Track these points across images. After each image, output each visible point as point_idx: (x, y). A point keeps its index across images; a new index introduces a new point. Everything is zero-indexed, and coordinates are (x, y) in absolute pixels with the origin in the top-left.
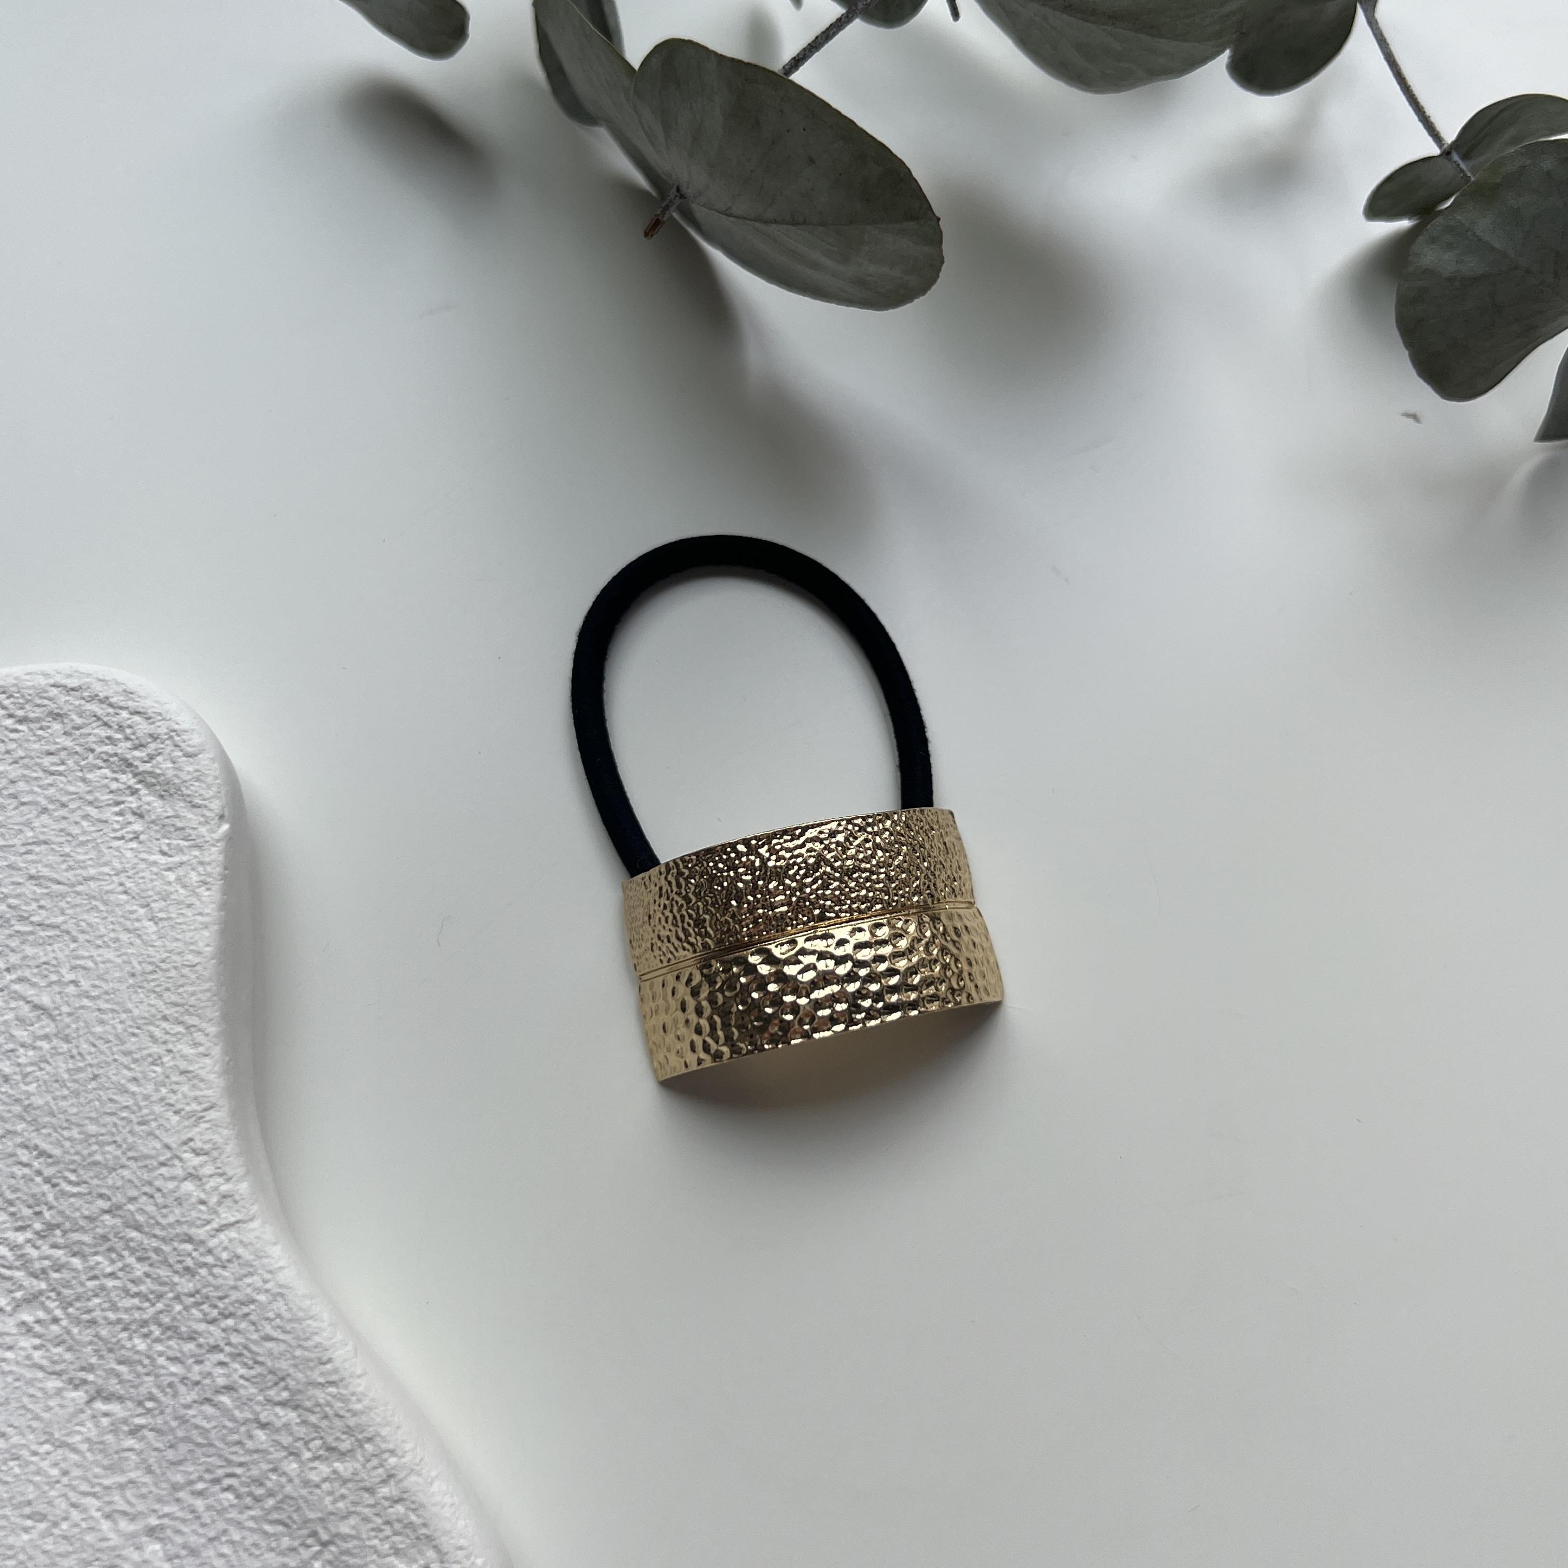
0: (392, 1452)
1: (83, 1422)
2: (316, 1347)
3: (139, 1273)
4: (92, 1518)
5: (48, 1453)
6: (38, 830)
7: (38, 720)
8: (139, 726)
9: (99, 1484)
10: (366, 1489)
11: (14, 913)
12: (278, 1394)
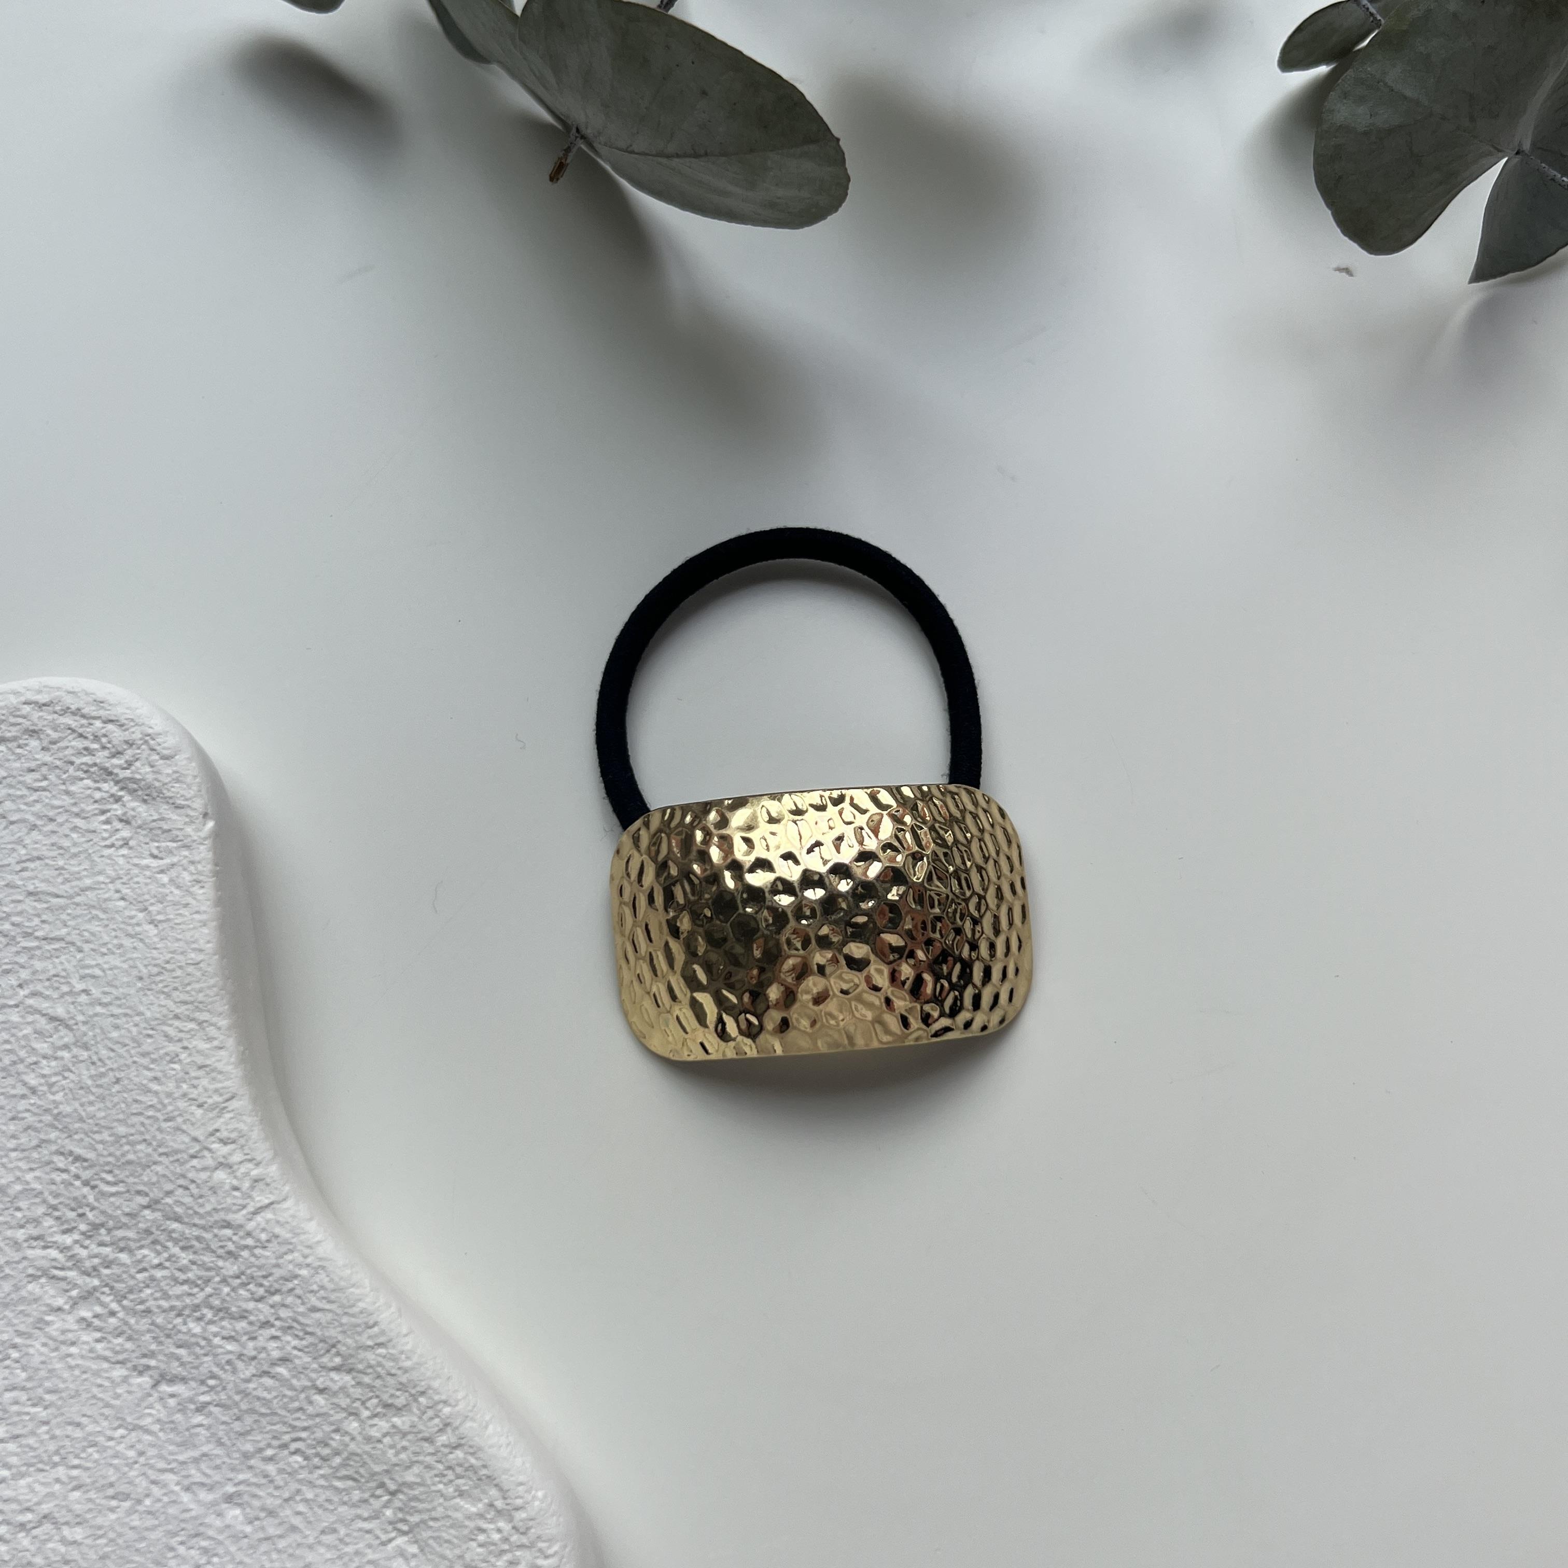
0: (445, 1402)
1: (151, 1404)
2: (361, 1312)
3: (185, 1262)
4: (172, 1492)
5: (123, 1437)
6: (29, 847)
7: (15, 739)
8: (115, 734)
9: (176, 1460)
10: (426, 1439)
11: (19, 930)
12: (331, 1360)
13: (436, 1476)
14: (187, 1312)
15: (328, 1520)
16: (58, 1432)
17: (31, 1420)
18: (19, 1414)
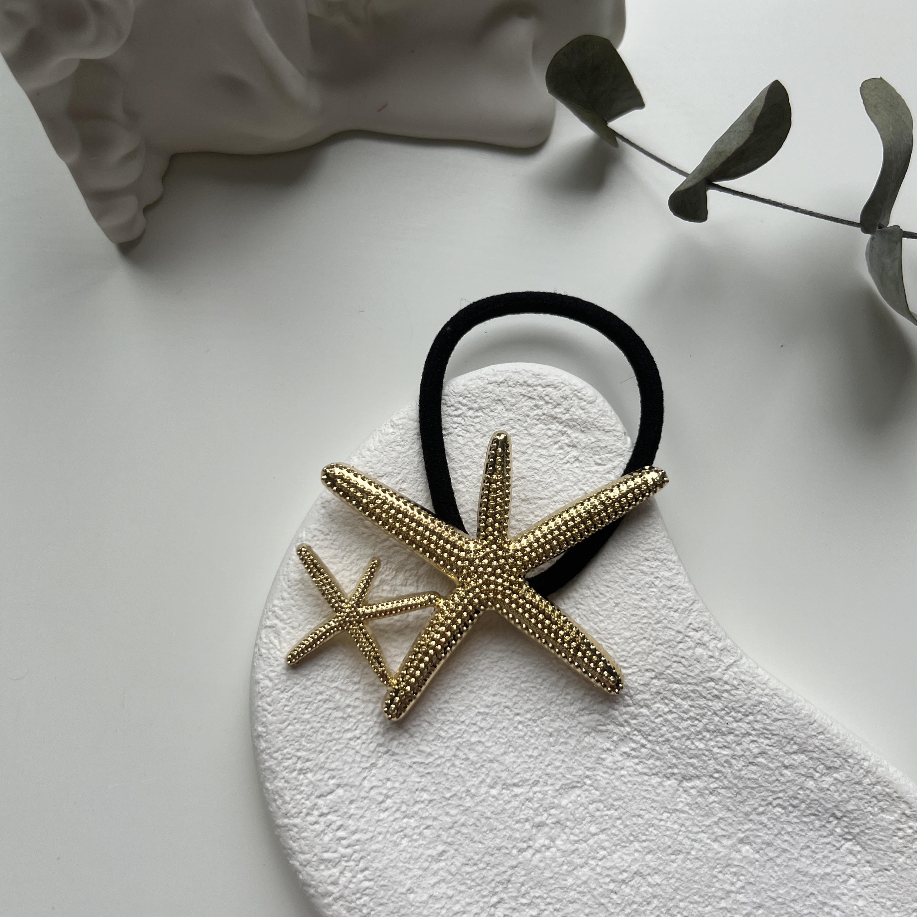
13: (866, 803)
14: (692, 737)
15: (803, 842)
16: (628, 823)
17: (610, 818)
18: (602, 816)
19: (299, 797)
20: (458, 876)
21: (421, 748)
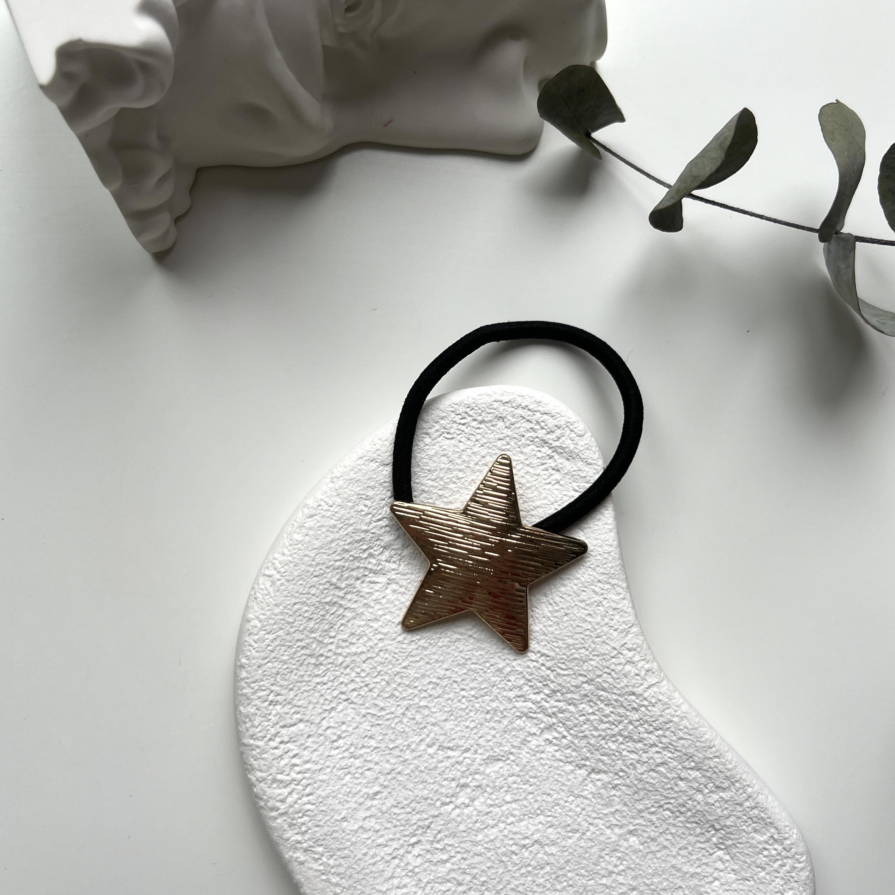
0: (749, 786)
1: (587, 784)
2: (706, 740)
3: (608, 712)
4: (601, 829)
5: (573, 801)
8: (549, 421)
9: (602, 813)
10: (737, 804)
12: (689, 764)
13: (742, 822)
14: (607, 738)
15: (682, 843)
16: (538, 798)
17: (524, 791)
18: (517, 789)
19: (266, 724)
20: (386, 815)
21: (376, 702)
